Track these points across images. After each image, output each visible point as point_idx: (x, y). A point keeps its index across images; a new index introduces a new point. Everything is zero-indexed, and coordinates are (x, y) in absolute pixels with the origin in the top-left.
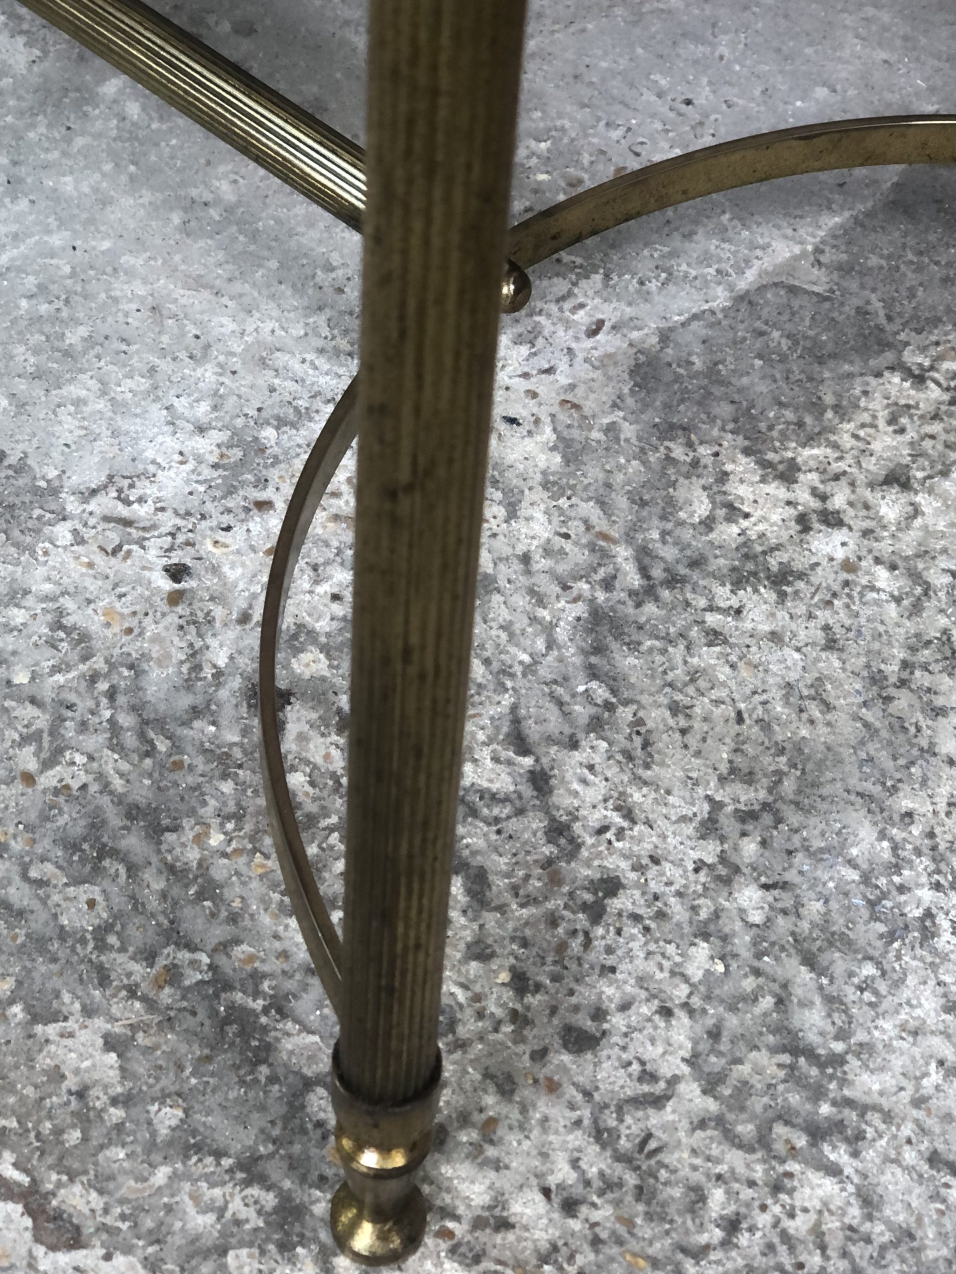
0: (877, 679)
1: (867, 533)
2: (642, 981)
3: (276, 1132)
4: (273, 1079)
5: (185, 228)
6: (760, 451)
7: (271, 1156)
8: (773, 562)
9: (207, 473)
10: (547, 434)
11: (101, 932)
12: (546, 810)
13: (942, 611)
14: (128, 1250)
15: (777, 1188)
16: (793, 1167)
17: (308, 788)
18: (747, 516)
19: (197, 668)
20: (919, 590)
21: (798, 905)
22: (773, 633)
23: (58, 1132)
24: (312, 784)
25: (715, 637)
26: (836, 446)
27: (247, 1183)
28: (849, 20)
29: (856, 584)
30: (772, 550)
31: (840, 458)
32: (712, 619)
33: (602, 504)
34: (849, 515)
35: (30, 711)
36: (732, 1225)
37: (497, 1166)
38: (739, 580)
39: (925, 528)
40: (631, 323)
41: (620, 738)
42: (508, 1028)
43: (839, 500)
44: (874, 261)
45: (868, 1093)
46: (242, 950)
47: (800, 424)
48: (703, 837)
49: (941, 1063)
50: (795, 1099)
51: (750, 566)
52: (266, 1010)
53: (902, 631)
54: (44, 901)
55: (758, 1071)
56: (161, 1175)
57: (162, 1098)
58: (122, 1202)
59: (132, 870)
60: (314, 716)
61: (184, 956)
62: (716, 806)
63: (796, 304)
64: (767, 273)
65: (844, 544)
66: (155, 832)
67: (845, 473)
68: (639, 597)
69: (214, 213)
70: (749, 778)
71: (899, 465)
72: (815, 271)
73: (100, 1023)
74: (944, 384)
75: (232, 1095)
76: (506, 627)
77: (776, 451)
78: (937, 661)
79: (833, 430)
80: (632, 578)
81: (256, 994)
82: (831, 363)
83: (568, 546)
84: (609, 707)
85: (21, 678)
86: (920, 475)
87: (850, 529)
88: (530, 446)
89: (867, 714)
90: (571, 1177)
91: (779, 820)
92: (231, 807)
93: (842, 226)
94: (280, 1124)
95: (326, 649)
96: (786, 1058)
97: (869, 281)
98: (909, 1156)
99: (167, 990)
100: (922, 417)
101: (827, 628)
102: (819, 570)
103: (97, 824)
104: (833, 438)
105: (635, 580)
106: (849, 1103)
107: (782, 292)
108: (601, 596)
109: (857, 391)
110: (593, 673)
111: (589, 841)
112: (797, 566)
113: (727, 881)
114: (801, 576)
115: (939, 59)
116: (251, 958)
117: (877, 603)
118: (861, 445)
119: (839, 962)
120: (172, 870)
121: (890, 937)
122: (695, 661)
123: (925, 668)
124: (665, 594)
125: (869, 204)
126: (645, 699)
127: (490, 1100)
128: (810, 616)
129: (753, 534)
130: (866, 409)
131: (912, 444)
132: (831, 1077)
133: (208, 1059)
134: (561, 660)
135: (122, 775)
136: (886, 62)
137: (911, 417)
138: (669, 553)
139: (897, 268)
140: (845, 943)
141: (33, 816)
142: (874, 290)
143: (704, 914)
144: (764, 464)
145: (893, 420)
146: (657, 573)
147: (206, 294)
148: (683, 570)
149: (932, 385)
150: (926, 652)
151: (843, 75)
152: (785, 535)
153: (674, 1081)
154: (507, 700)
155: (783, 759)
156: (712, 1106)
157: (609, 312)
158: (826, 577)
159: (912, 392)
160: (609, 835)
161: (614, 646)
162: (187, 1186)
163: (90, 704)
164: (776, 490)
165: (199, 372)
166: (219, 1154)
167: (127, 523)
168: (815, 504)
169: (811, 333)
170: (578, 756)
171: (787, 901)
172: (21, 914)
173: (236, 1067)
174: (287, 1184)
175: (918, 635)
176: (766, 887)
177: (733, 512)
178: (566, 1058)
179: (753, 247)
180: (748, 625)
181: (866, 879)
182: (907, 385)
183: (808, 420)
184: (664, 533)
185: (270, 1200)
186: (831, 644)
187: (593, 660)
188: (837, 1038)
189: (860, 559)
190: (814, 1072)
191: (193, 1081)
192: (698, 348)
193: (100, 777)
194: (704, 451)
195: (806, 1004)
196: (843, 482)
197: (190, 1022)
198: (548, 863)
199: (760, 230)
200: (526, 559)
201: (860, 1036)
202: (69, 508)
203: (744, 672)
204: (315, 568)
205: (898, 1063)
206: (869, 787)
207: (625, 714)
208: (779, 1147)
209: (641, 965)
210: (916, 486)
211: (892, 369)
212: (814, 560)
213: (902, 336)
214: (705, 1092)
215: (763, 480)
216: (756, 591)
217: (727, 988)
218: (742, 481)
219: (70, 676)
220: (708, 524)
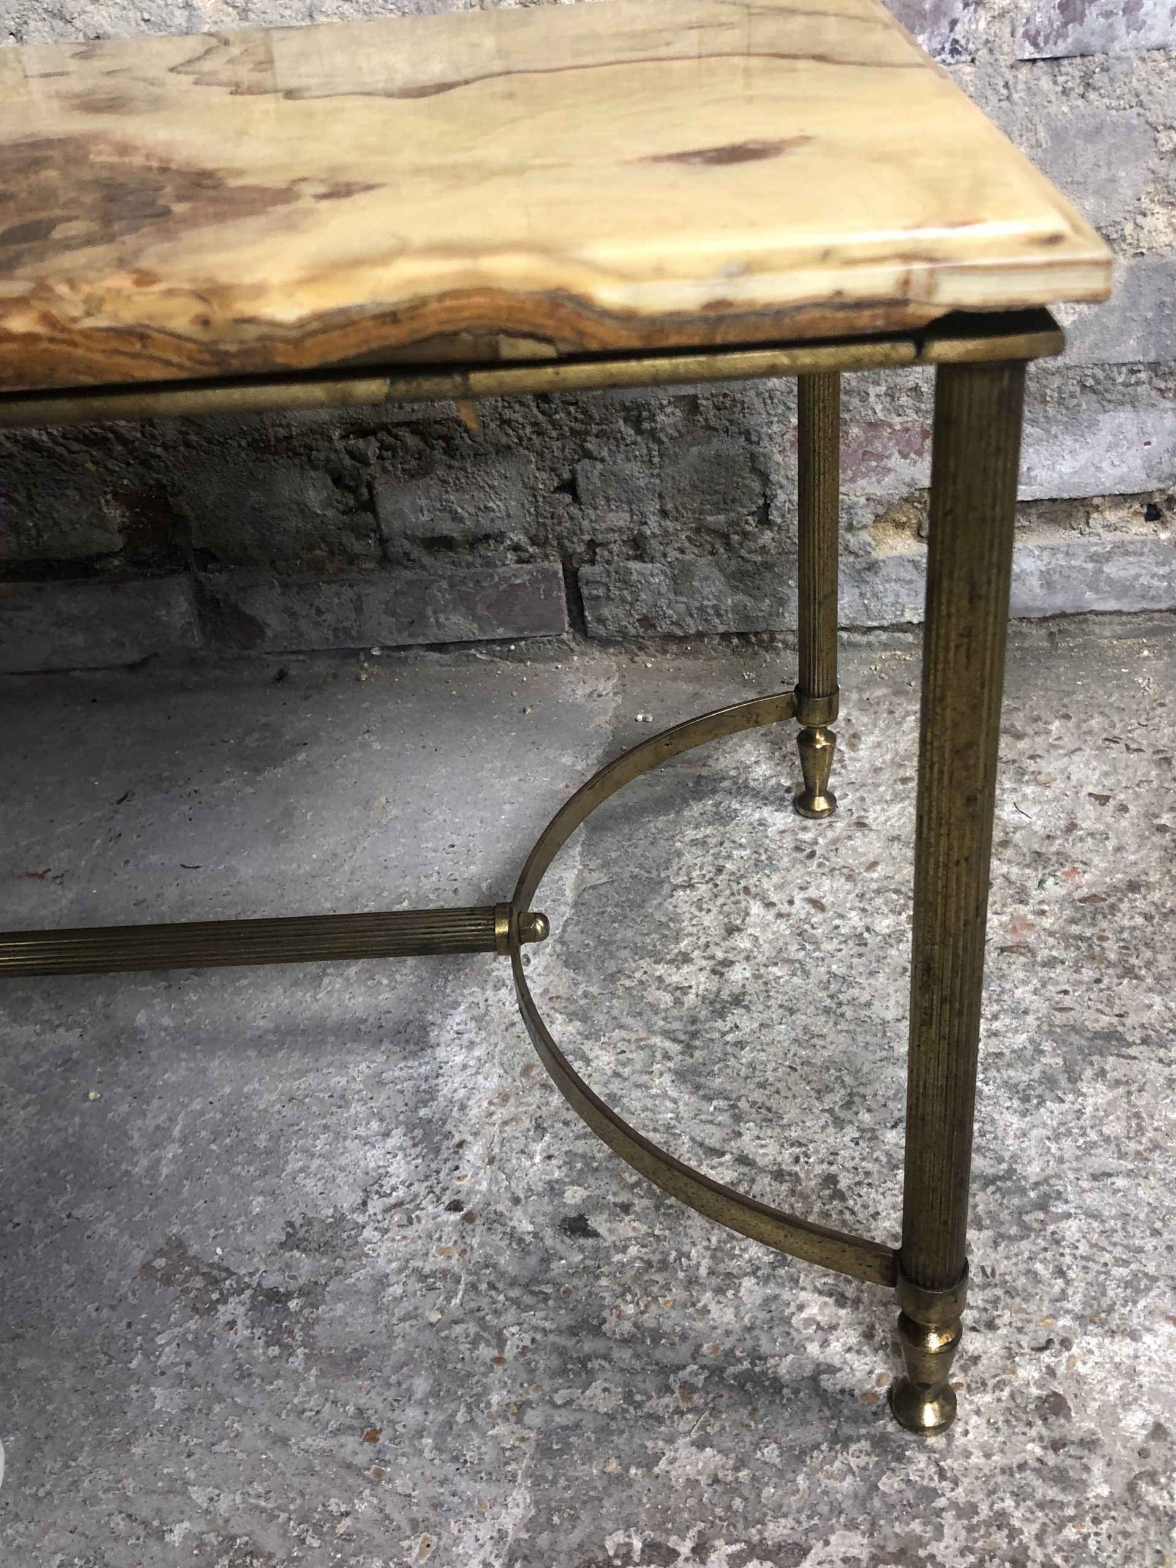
0: (827, 1011)
1: (747, 959)
3: (828, 1413)
4: (796, 1392)
5: (262, 1054)
6: (662, 958)
7: (839, 1425)
8: (725, 997)
9: (413, 1152)
11: (628, 1397)
13: (817, 966)
14: (832, 1530)
15: (1057, 1242)
16: (1051, 1228)
17: (644, 1250)
18: (690, 987)
19: (521, 1241)
20: (797, 965)
22: (761, 1025)
23: (729, 1508)
24: (643, 1246)
25: (740, 1044)
26: (691, 935)
27: (845, 1447)
28: (483, 774)
29: (768, 981)
30: (718, 992)
31: (699, 938)
32: (729, 1038)
33: (621, 1027)
34: (731, 956)
35: (458, 1329)
36: (1060, 1272)
38: (722, 1015)
39: (768, 941)
41: (755, 1116)
43: (720, 955)
44: (614, 855)
45: (1038, 1175)
46: (706, 1348)
47: (665, 936)
48: (842, 1129)
49: (1049, 1138)
51: (718, 1006)
52: (753, 1364)
53: (812, 985)
54: (581, 1409)
56: (801, 1481)
57: (757, 1446)
58: (800, 1511)
59: (606, 1357)
60: (605, 1216)
61: (683, 1374)
62: (831, 1111)
63: (602, 893)
64: (574, 888)
65: (744, 970)
66: (597, 1331)
67: (708, 942)
68: (687, 1053)
70: (829, 1089)
71: (725, 924)
72: (594, 874)
73: (681, 1442)
74: (701, 881)
75: (787, 1415)
76: (645, 1109)
77: (669, 954)
78: (841, 986)
79: (681, 929)
80: (675, 1047)
81: (739, 1360)
82: (647, 905)
83: (630, 1055)
84: (733, 1107)
85: (435, 1317)
86: (738, 922)
87: (738, 962)
89: (842, 1027)
91: (864, 1097)
92: (619, 1290)
93: (583, 851)
94: (825, 1409)
95: (574, 1183)
96: (991, 1188)
97: (622, 864)
98: (1085, 1184)
99: (695, 1397)
100: (711, 900)
101: (781, 1006)
102: (747, 986)
103: (562, 1352)
104: (684, 932)
105: (678, 1048)
106: (1037, 1184)
107: (591, 891)
108: (671, 1064)
109: (672, 909)
110: (708, 1099)
111: (797, 1168)
112: (737, 991)
113: (874, 1138)
114: (743, 994)
116: (716, 1348)
117: (787, 982)
118: (700, 927)
120: (626, 1341)
122: (744, 1061)
123: (840, 992)
124: (697, 1043)
126: (743, 1092)
128: (768, 1007)
129: (702, 992)
130: (684, 912)
131: (720, 913)
132: (1018, 1179)
133: (754, 1410)
134: (686, 1104)
135: (546, 1319)
137: (706, 903)
138: (678, 1025)
139: (627, 851)
141: (524, 1376)
142: (628, 866)
143: (884, 1159)
144: (671, 962)
145: (700, 910)
146: (682, 1037)
147: (312, 1075)
148: (692, 1028)
149: (698, 885)
150: (832, 986)
152: (716, 983)
154: (685, 1139)
155: (832, 1071)
156: (988, 1234)
158: (754, 987)
159: (694, 893)
160: (802, 1160)
161: (703, 1080)
162: (820, 1476)
163: (487, 1300)
164: (689, 968)
165: (352, 1111)
166: (816, 1447)
167: (399, 1204)
168: (712, 963)
169: (624, 899)
170: (746, 1138)
172: (577, 1425)
173: (772, 1402)
174: (863, 1431)
175: (820, 982)
176: (894, 1126)
177: (685, 990)
179: (555, 882)
180: (748, 1029)
182: (688, 892)
183: (666, 933)
184: (665, 1019)
185: (864, 1444)
186: (791, 1011)
187: (701, 1093)
188: (1000, 1163)
189: (758, 970)
190: (1009, 1183)
191: (761, 1426)
193: (536, 1329)
194: (638, 975)
196: (712, 946)
197: (724, 1400)
198: (793, 1192)
202: (360, 1220)
203: (771, 1049)
204: (523, 1152)
205: (1033, 1152)
207: (743, 1104)
208: (1035, 1225)
210: (742, 927)
211: (674, 890)
212: (740, 984)
213: (662, 875)
214: (980, 1230)
215: (678, 968)
216: (733, 1014)
218: (670, 975)
219: (460, 1296)
220: (678, 1002)
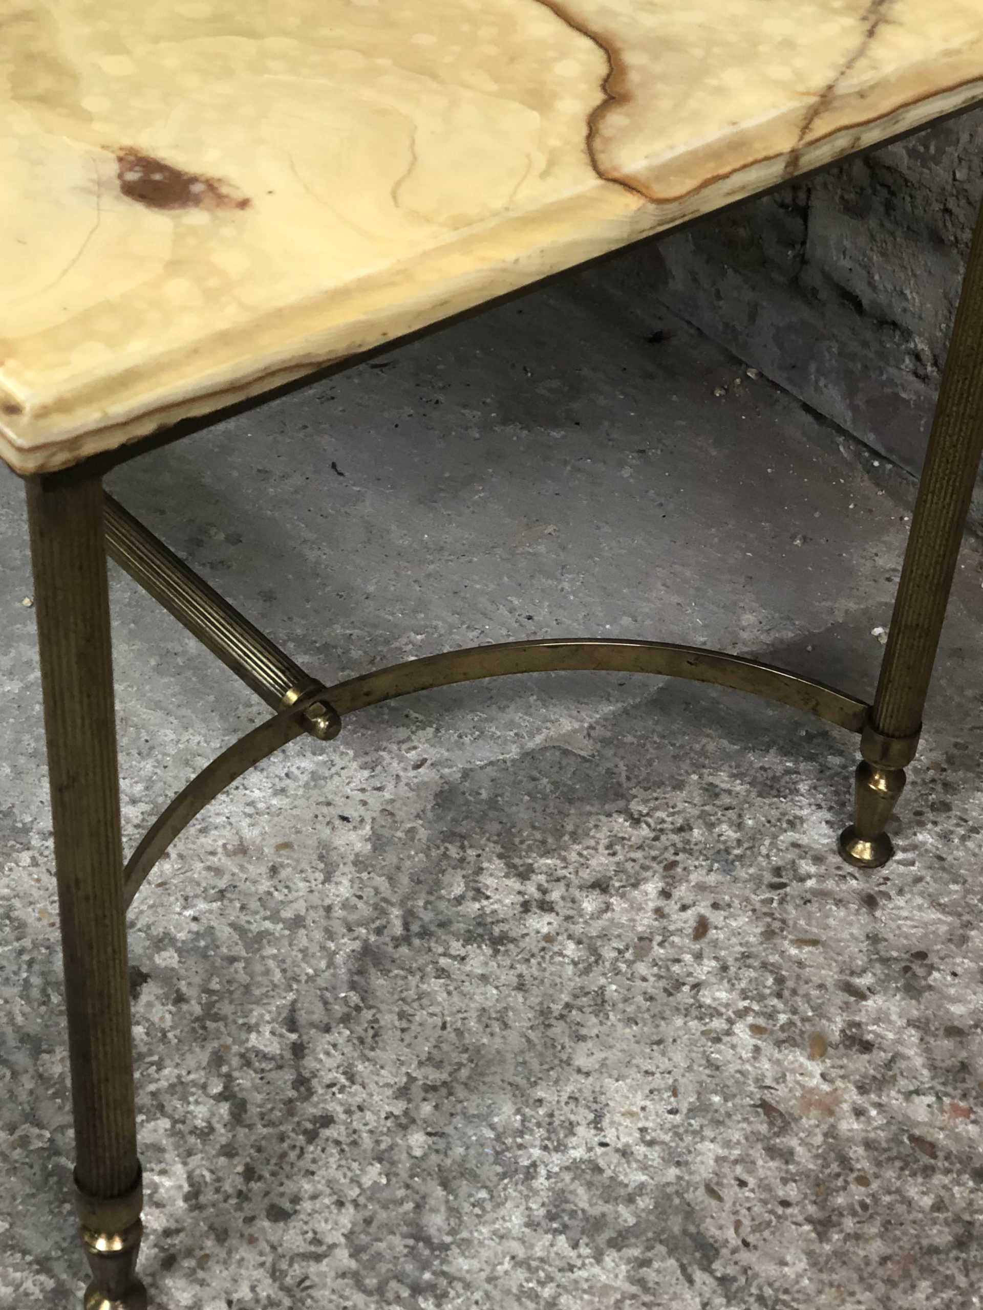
0: (545, 1013)
1: (568, 918)
2: (330, 1183)
3: (65, 1245)
5: (157, 668)
6: (509, 857)
7: (58, 1258)
8: (496, 930)
10: (367, 830)
12: (297, 1068)
13: (604, 974)
17: (145, 1037)
18: (488, 898)
20: (593, 959)
21: (449, 1147)
22: (483, 975)
24: (147, 1034)
25: (442, 973)
26: (564, 859)
27: (38, 1272)
28: (660, 572)
29: (549, 949)
30: (498, 922)
31: (565, 867)
32: (444, 961)
33: (390, 879)
34: (560, 906)
37: (202, 1283)
38: (469, 938)
39: (612, 920)
40: (448, 763)
41: (359, 1030)
42: (233, 1201)
43: (555, 895)
44: (629, 739)
45: (460, 1270)
47: (544, 842)
48: (396, 1098)
49: (513, 1258)
50: (409, 1267)
51: (480, 931)
53: (572, 984)
55: (391, 1247)
59: (15, 1074)
60: (161, 992)
61: (36, 1131)
62: (411, 1079)
63: (564, 763)
64: (551, 738)
65: (549, 923)
66: (36, 1052)
67: (565, 877)
68: (397, 942)
69: (180, 661)
70: (439, 1065)
71: (605, 876)
72: (586, 741)
74: (653, 825)
75: (42, 1219)
76: (304, 951)
77: (521, 858)
78: (590, 1006)
79: (566, 848)
80: (398, 929)
82: (578, 804)
83: (360, 904)
84: (358, 1009)
86: (617, 884)
87: (557, 914)
88: (353, 836)
89: (531, 1034)
90: (249, 1296)
91: (451, 1094)
93: (613, 713)
94: (69, 1240)
95: (179, 951)
96: (411, 1242)
97: (621, 752)
99: (18, 1150)
100: (631, 846)
101: (520, 976)
102: (527, 939)
104: (563, 853)
106: (444, 1274)
107: (558, 753)
108: (373, 938)
109: (591, 825)
110: (353, 986)
111: (321, 1091)
112: (512, 934)
113: (404, 1127)
114: (513, 940)
115: (718, 606)
117: (562, 964)
118: (582, 860)
119: (464, 1186)
121: (504, 1175)
122: (424, 987)
123: (581, 1009)
124: (417, 942)
125: (638, 700)
126: (383, 1007)
127: (209, 1243)
128: (512, 967)
129: (488, 911)
130: (594, 837)
131: (618, 864)
132: (437, 1257)
133: (33, 1196)
134: (334, 975)
135: (24, 1014)
136: (679, 604)
137: (623, 846)
138: (427, 916)
139: (644, 745)
140: (473, 1176)
142: (623, 758)
143: (383, 1146)
144: (511, 866)
145: (609, 847)
146: (415, 928)
147: (160, 713)
148: (433, 928)
149: (644, 826)
150: (585, 999)
151: (646, 610)
152: (511, 913)
153: (334, 1246)
154: (291, 996)
155: (466, 1056)
156: (353, 1264)
157: (432, 754)
158: (530, 943)
159: (629, 829)
160: (335, 1089)
161: (372, 971)
163: (15, 968)
164: (514, 883)
165: (143, 764)
166: (24, 1253)
168: (537, 895)
169: (570, 783)
170: (328, 1037)
171: (441, 1144)
173: (50, 1203)
174: (64, 1276)
175: (582, 988)
176: (430, 1134)
177: (479, 894)
178: (266, 1224)
179: (546, 720)
180: (468, 968)
181: (498, 1138)
182: (627, 824)
183: (550, 840)
184: (427, 903)
185: (50, 1283)
186: (521, 987)
187: (356, 978)
188: (448, 1234)
189: (558, 934)
190: (427, 1252)
191: (20, 1207)
192: (487, 783)
193: (10, 1014)
194: (471, 853)
195: (434, 1210)
196: (562, 883)
197: (28, 1171)
198: (289, 1102)
199: (555, 709)
200: (328, 909)
201: (465, 1234)
202: (33, 842)
203: (456, 998)
204: (186, 899)
205: (485, 1254)
206: (519, 1080)
207: (368, 1015)
208: (390, 1295)
209: (333, 1172)
210: (613, 892)
211: (619, 812)
212: (525, 931)
213: (634, 791)
214: (351, 1256)
215: (507, 876)
216: (479, 947)
217: (385, 1195)
218: (491, 875)
219: (6, 949)
220: (459, 900)
